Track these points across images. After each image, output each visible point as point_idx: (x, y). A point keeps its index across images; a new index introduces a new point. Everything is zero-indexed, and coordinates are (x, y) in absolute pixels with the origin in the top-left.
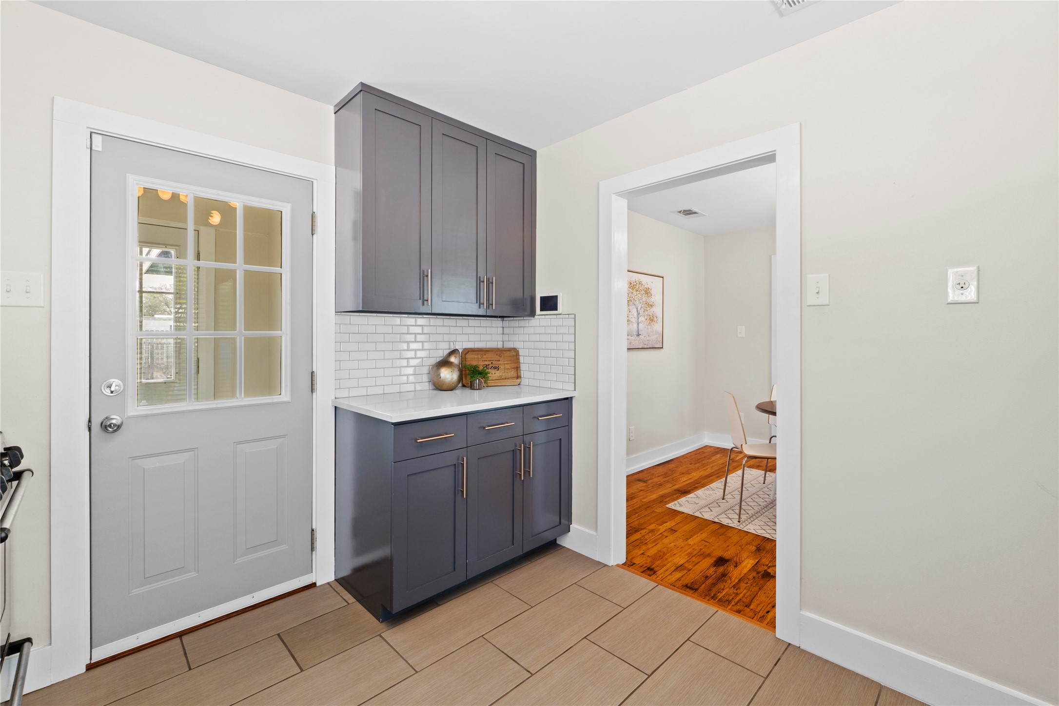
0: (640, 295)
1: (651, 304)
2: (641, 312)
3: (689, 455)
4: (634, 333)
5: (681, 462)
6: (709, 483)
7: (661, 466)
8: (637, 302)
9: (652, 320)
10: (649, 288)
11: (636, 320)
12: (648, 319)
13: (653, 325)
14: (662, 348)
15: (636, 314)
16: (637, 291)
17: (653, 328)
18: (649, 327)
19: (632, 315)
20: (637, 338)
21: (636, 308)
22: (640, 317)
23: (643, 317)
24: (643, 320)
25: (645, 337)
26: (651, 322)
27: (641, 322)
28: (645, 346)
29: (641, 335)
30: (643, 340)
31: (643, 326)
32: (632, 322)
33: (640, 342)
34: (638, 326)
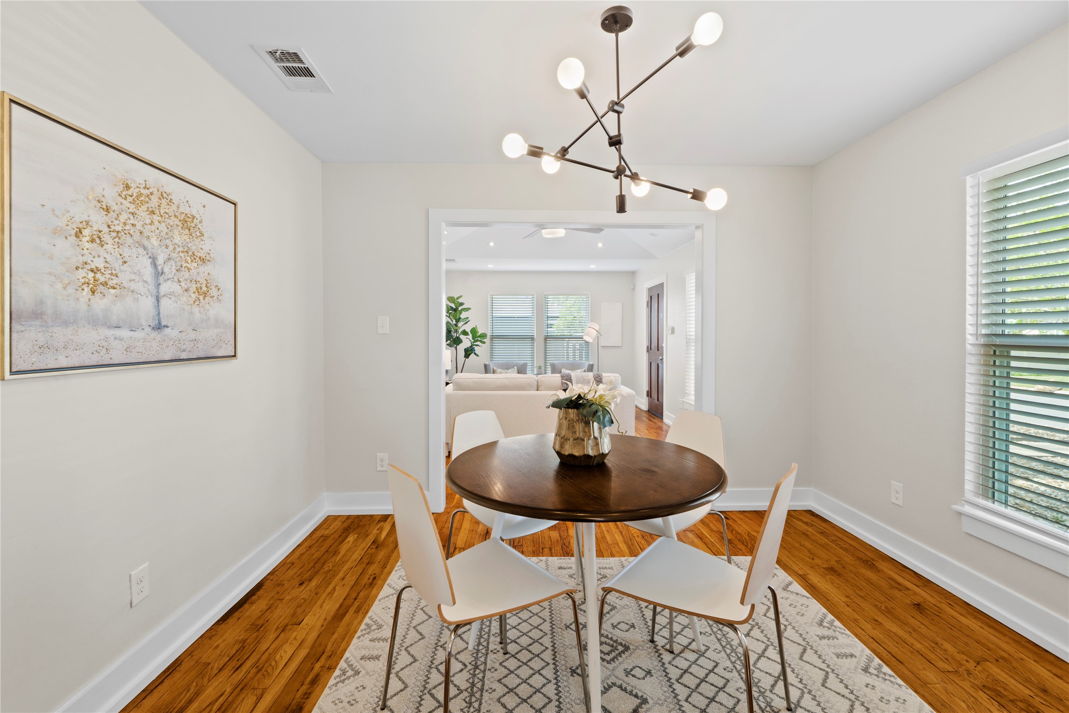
0: (163, 227)
1: (202, 255)
2: (169, 269)
3: (297, 553)
4: (143, 322)
5: (280, 584)
6: (343, 645)
7: (231, 621)
8: (155, 242)
9: (205, 294)
10: (194, 217)
11: (152, 287)
12: (193, 289)
13: (207, 307)
14: (235, 356)
15: (148, 272)
16: (153, 212)
17: (208, 312)
18: (196, 309)
19: (135, 273)
20: (154, 334)
21: (150, 257)
22: (165, 281)
23: (176, 284)
24: (176, 291)
25: (181, 333)
26: (201, 298)
27: (170, 296)
28: (184, 356)
29: (168, 327)
30: (176, 340)
31: (176, 305)
32: (133, 292)
33: (164, 346)
34: (158, 303)
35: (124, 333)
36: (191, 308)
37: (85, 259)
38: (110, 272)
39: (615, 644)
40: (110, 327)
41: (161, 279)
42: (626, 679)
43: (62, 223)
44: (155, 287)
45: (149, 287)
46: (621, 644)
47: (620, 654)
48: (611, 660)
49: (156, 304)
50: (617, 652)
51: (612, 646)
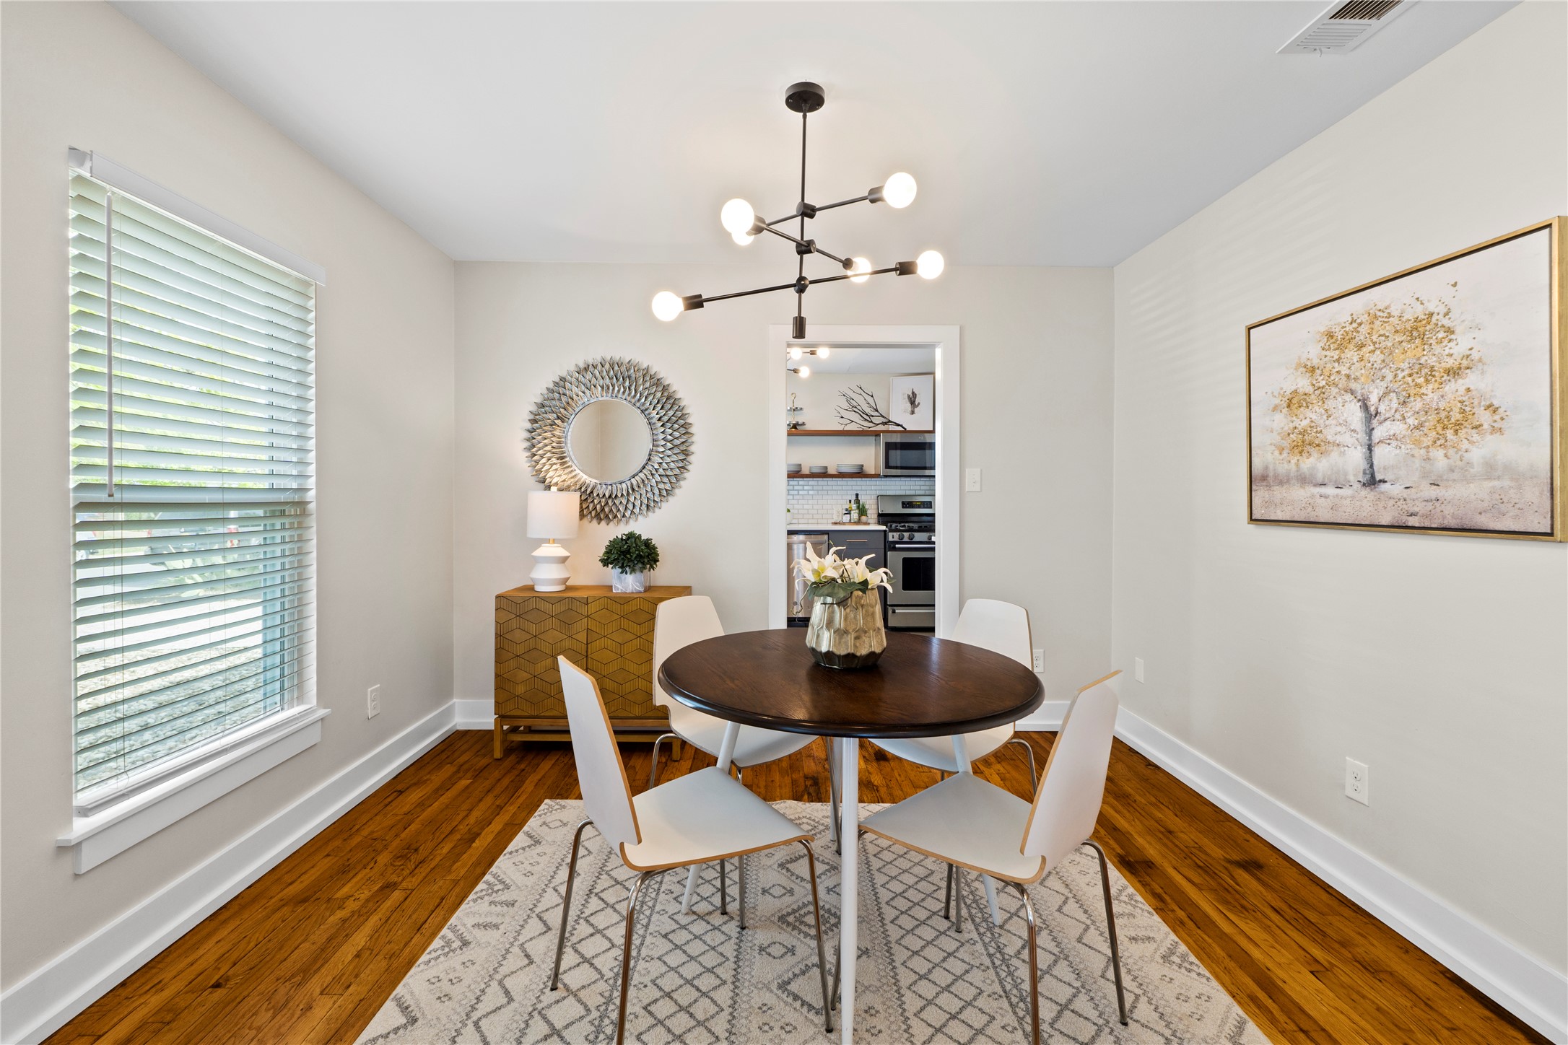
0: (1376, 356)
1: (1452, 364)
2: (1388, 406)
4: (1352, 478)
8: (1365, 379)
9: (1459, 426)
11: (1362, 435)
12: (1432, 423)
13: (1463, 445)
14: (1551, 534)
15: (1357, 418)
16: (1362, 346)
17: (1465, 454)
18: (1438, 454)
19: (1340, 424)
20: (1365, 492)
21: (1359, 400)
22: (1380, 423)
23: (1398, 423)
24: (1398, 432)
25: (1408, 490)
26: (1449, 433)
27: (1388, 441)
28: (1413, 521)
29: (1385, 482)
30: (1399, 499)
31: (1398, 451)
32: (1338, 445)
33: (1381, 505)
34: (1370, 453)
35: (1330, 491)
36: (1428, 452)
37: (1294, 424)
38: (1315, 430)
39: (797, 924)
40: (1315, 485)
41: (1375, 422)
42: (793, 885)
43: (1277, 401)
44: (1366, 434)
45: (1359, 436)
46: (789, 924)
47: (794, 911)
48: (807, 905)
49: (1368, 455)
50: (797, 915)
51: (802, 922)
